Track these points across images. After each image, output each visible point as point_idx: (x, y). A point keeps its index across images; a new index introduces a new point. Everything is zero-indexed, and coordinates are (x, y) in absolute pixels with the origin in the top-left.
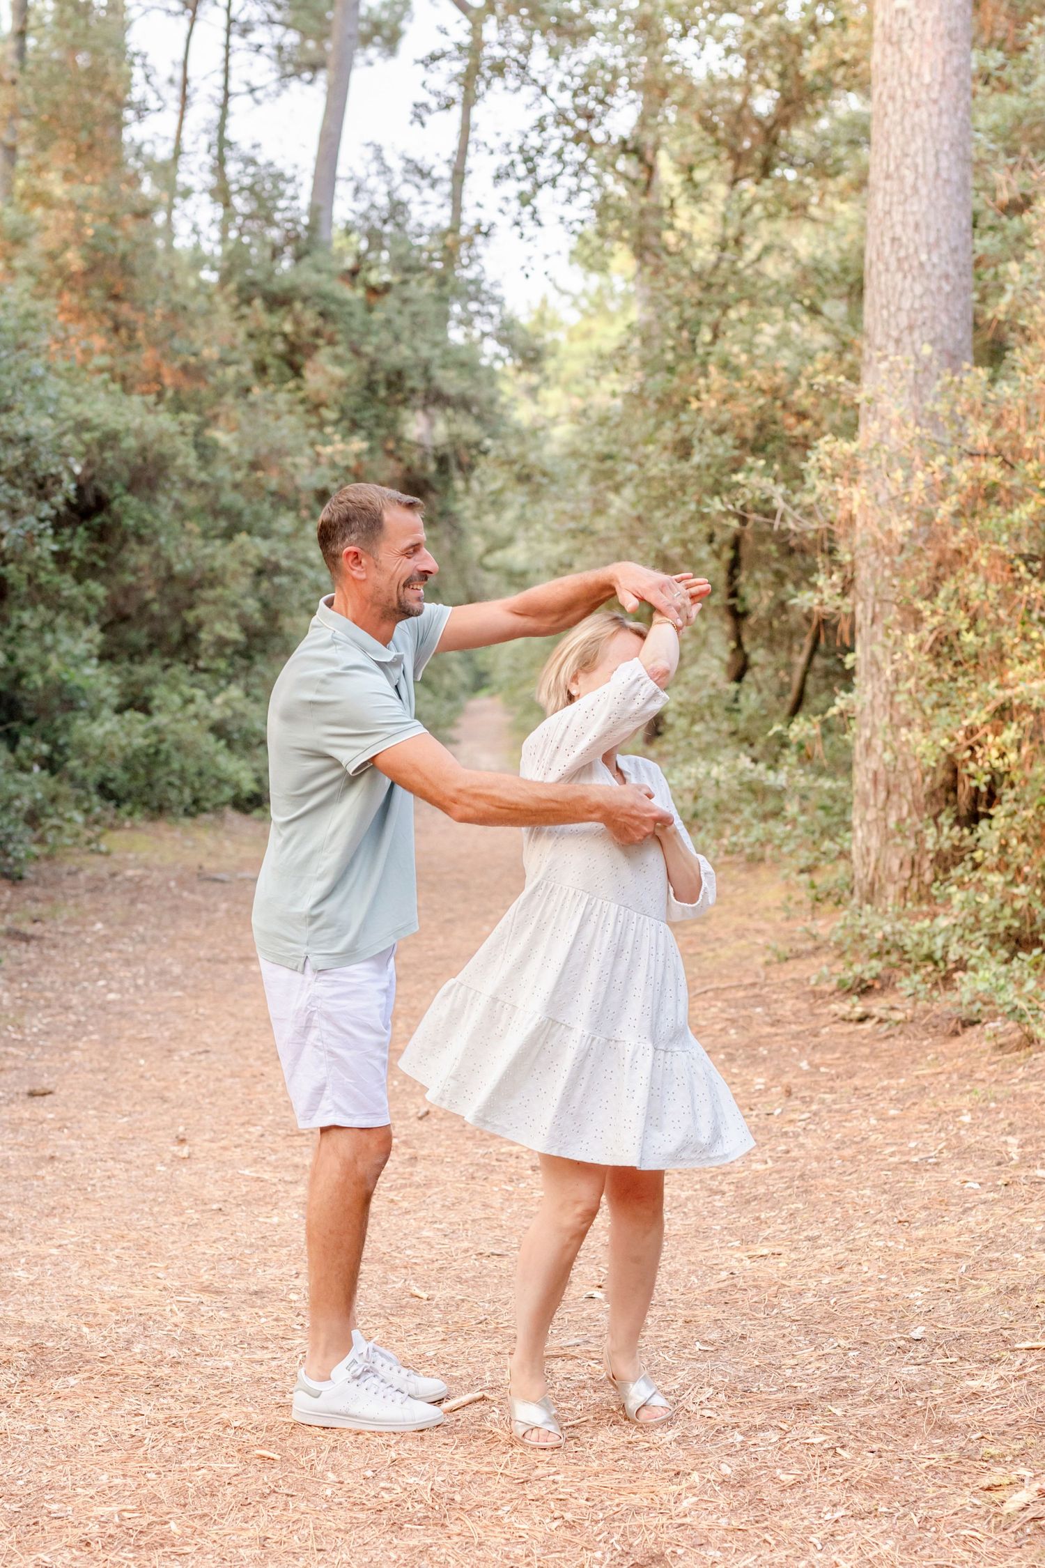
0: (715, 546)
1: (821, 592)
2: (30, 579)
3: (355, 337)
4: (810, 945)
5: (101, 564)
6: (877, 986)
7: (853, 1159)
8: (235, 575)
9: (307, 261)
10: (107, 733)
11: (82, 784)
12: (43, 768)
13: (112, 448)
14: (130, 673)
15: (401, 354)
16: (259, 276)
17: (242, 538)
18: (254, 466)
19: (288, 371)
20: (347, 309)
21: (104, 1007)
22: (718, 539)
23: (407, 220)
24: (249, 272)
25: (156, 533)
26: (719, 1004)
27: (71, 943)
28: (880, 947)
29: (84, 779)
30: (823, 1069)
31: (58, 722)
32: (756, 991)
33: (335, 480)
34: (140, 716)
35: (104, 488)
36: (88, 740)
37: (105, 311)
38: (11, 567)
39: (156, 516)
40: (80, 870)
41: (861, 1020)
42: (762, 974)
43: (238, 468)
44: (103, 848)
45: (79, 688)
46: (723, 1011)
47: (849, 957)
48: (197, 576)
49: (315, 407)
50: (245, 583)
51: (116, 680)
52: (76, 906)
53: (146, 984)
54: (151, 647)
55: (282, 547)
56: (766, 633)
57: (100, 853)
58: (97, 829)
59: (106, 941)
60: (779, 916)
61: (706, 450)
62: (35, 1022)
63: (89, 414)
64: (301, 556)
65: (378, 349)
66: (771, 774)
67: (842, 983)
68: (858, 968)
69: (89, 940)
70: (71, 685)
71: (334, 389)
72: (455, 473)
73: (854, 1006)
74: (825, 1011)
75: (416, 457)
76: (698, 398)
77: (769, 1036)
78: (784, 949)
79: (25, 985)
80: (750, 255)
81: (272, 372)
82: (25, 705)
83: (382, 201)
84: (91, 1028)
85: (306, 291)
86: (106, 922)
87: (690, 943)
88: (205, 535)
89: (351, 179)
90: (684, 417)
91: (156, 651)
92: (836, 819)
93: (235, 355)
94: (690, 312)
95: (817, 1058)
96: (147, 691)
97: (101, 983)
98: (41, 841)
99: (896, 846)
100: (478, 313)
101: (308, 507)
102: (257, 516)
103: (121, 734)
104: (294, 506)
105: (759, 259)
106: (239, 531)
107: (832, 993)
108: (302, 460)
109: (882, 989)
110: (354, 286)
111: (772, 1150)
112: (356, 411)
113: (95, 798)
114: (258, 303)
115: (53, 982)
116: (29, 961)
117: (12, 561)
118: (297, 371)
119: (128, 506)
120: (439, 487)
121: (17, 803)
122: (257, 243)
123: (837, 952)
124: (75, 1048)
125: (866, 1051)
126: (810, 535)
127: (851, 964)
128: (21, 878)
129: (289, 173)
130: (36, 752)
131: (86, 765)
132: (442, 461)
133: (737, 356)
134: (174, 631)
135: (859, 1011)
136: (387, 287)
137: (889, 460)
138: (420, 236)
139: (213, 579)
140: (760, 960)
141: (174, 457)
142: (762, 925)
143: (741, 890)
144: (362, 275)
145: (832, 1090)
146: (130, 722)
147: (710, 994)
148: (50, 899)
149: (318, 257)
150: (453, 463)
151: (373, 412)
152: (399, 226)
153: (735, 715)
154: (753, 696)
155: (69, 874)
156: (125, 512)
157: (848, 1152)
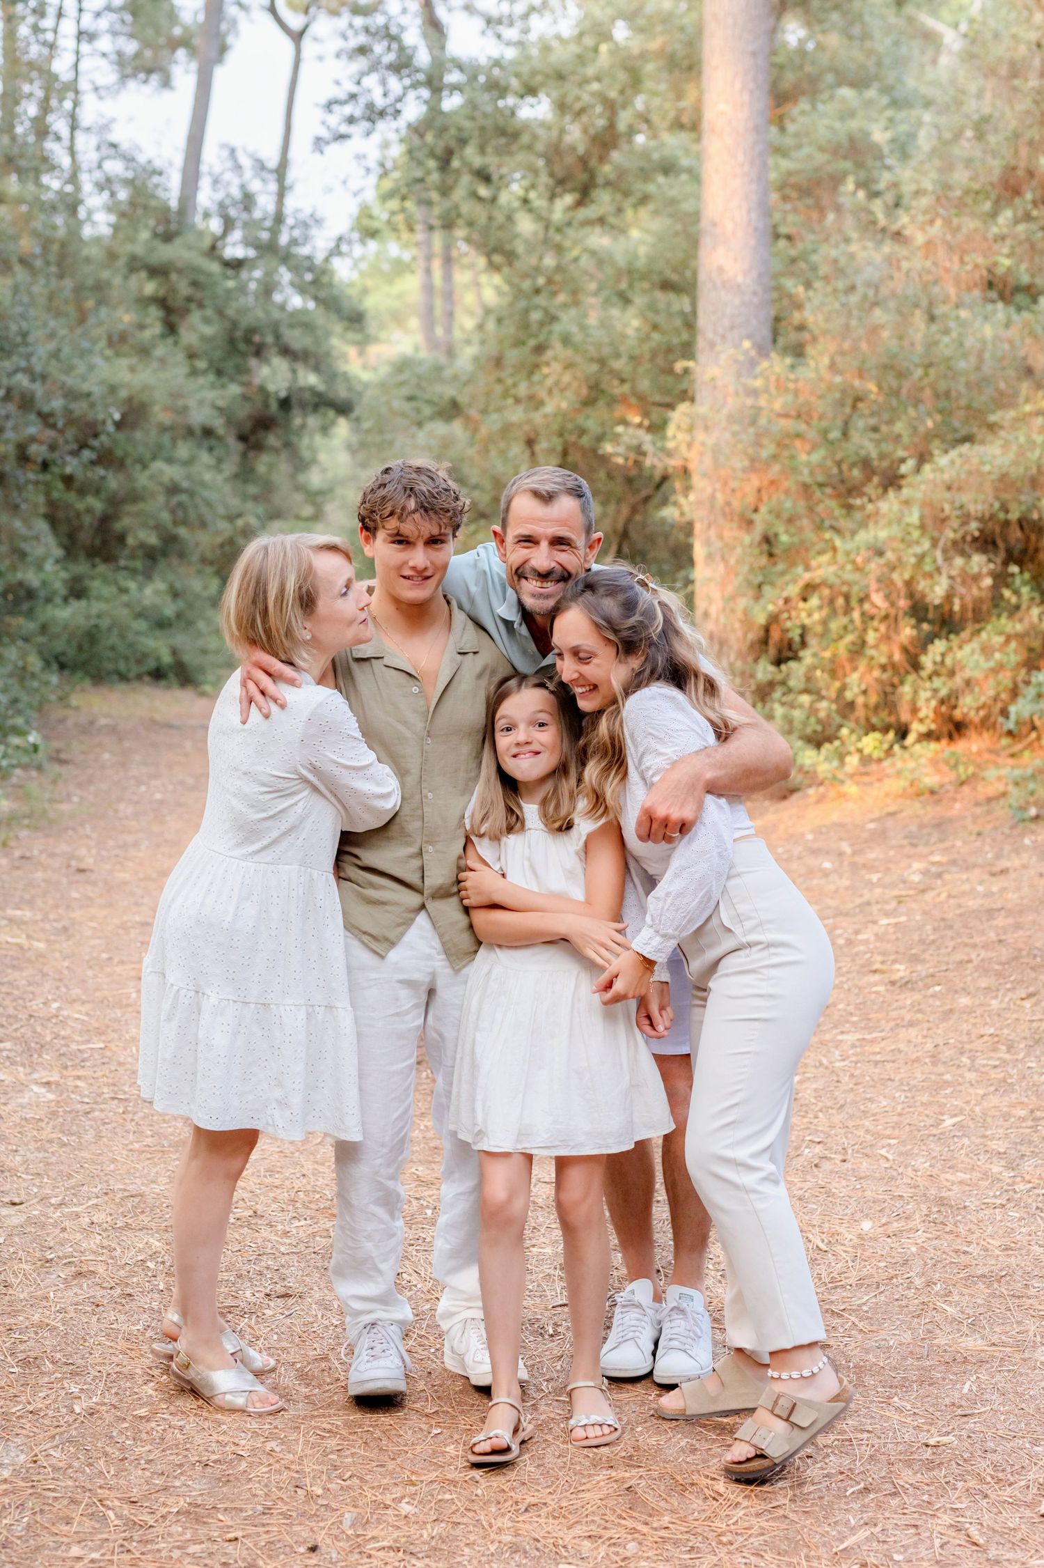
3: (219, 302)
8: (152, 494)
9: (178, 241)
14: (75, 571)
15: (257, 315)
16: (143, 253)
17: (153, 464)
19: (169, 332)
20: (211, 278)
24: (134, 250)
33: (214, 417)
34: (84, 602)
44: (73, 703)
49: (190, 357)
50: (160, 499)
51: (66, 575)
52: (80, 743)
55: (182, 471)
57: (72, 708)
71: (204, 343)
72: (294, 412)
83: (236, 192)
85: (180, 265)
89: (211, 173)
96: (84, 584)
108: (193, 404)
110: (212, 260)
112: (223, 359)
113: (54, 669)
114: (141, 273)
118: (174, 330)
120: (281, 422)
129: (160, 168)
132: (284, 402)
136: (241, 262)
138: (260, 220)
144: (218, 251)
149: (190, 237)
150: (292, 404)
151: (233, 362)
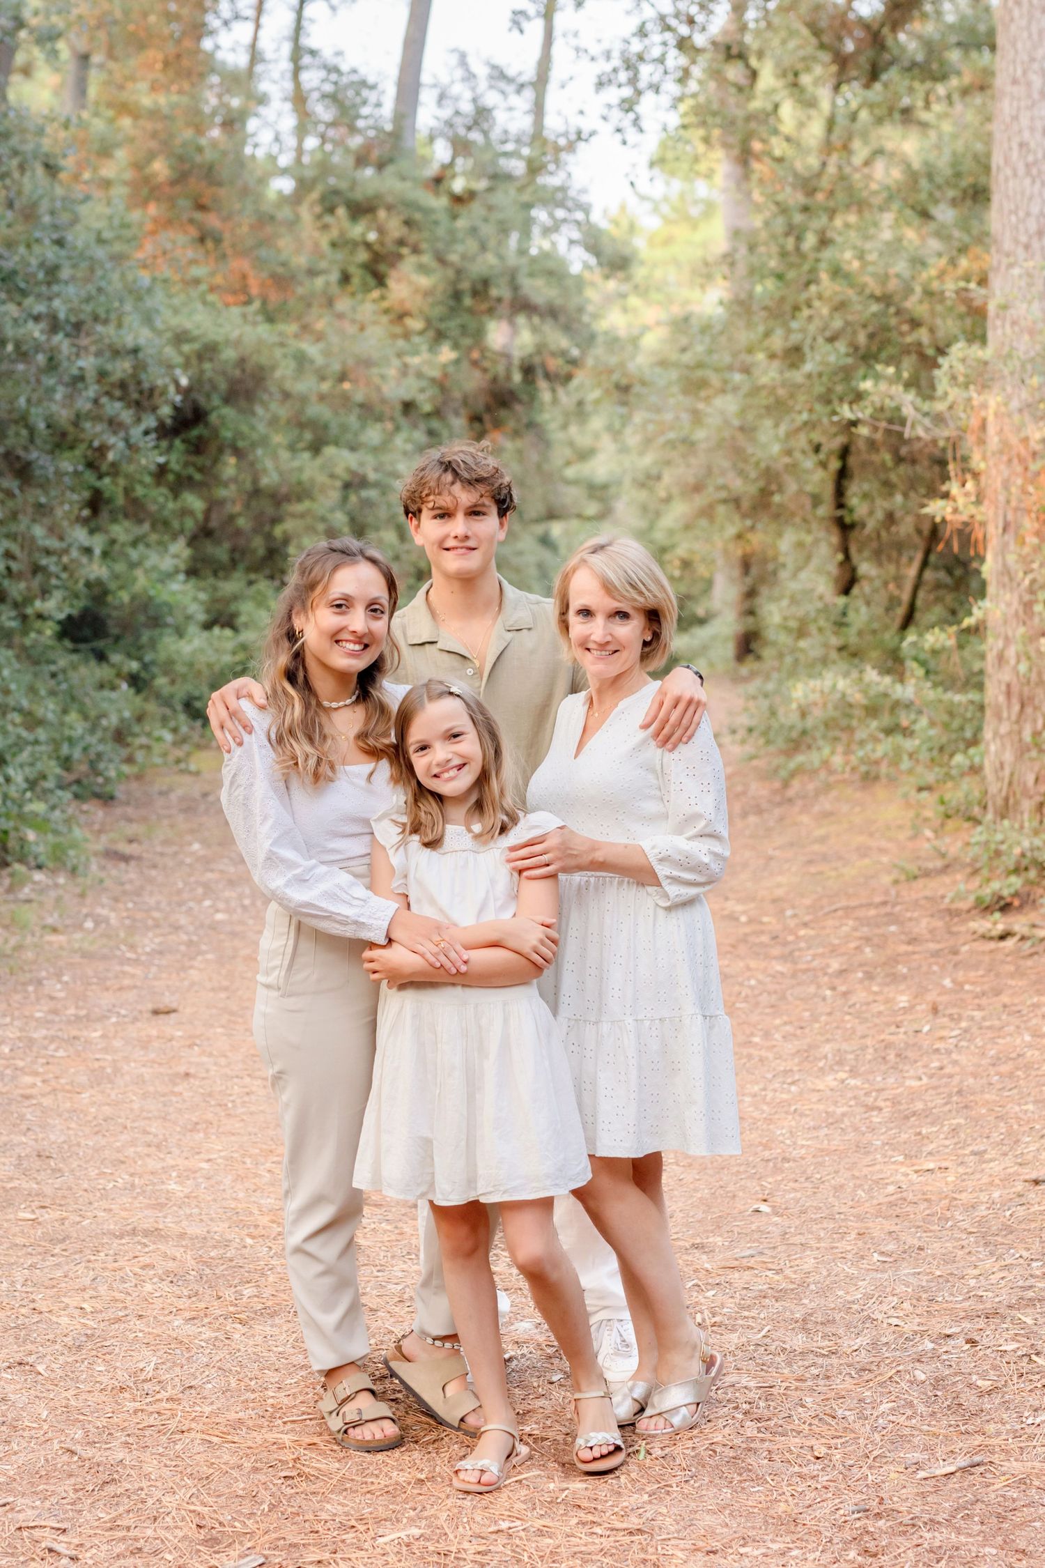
0: (822, 456)
1: (954, 500)
2: (127, 491)
3: (440, 246)
4: (939, 864)
5: (198, 477)
6: (1016, 903)
7: (1011, 1075)
8: (323, 490)
9: (390, 169)
10: (194, 652)
11: (167, 702)
12: (130, 685)
13: (211, 360)
14: (215, 589)
15: (487, 263)
16: (343, 185)
17: (329, 451)
18: (342, 377)
19: (371, 281)
20: (434, 217)
21: (214, 927)
22: (825, 449)
23: (492, 127)
24: (332, 181)
25: (254, 445)
26: (851, 923)
27: (171, 863)
28: (1018, 863)
29: (172, 696)
30: (967, 987)
31: (144, 639)
32: (888, 909)
33: (422, 390)
34: (228, 632)
35: (202, 401)
36: (175, 657)
37: (191, 221)
38: (107, 480)
39: (253, 428)
40: (171, 790)
41: (1002, 937)
42: (893, 892)
43: (323, 378)
44: (193, 767)
45: (167, 604)
46: (855, 929)
47: (985, 872)
48: (284, 490)
49: (401, 316)
50: (335, 495)
51: (203, 596)
52: (172, 826)
53: (253, 904)
54: (234, 563)
55: (370, 460)
56: (874, 545)
57: (190, 773)
58: (186, 747)
59: (207, 862)
60: (902, 836)
61: (818, 358)
62: (146, 941)
63: (188, 325)
64: (389, 468)
65: (464, 257)
66: (898, 687)
67: (979, 901)
68: (995, 885)
69: (188, 860)
70: (158, 601)
71: (419, 299)
72: (542, 384)
73: (995, 923)
74: (963, 929)
75: (500, 369)
76: (809, 306)
77: (907, 954)
78: (912, 868)
79: (130, 905)
80: (857, 160)
81: (356, 281)
82: (110, 623)
83: (467, 107)
84: (204, 947)
85: (390, 199)
86: (204, 842)
87: (810, 862)
88: (292, 448)
89: (435, 86)
90: (794, 325)
91: (241, 567)
92: (954, 736)
93: (323, 265)
94: (798, 218)
95: (960, 975)
96: (233, 607)
97: (207, 903)
98: (130, 760)
99: (1032, 760)
100: (564, 221)
101: (392, 419)
102: (344, 428)
103: (210, 652)
104: (379, 418)
105: (867, 163)
106: (327, 443)
107: (969, 911)
108: (392, 372)
109: (1021, 907)
110: (437, 194)
111: (925, 1066)
112: (441, 320)
113: (182, 717)
114: (341, 211)
115: (158, 903)
116: (131, 881)
117: (108, 474)
118: (380, 280)
119: (225, 417)
120: (525, 397)
121: (104, 722)
122: (340, 151)
123: (969, 870)
124: (191, 967)
125: (1012, 968)
126: (941, 443)
127: (989, 880)
128: (112, 798)
129: (371, 80)
130: (125, 669)
131: (173, 682)
132: (528, 371)
133: (849, 263)
134: (258, 545)
135: (1000, 928)
136: (471, 195)
137: (1023, 366)
138: (504, 142)
139: (302, 492)
140: (886, 879)
141: (273, 368)
142: (883, 844)
143: (857, 809)
144: (445, 184)
145: (980, 1008)
146: (219, 638)
147: (840, 913)
148: (144, 820)
149: (403, 165)
150: (539, 373)
151: (458, 321)
152: (486, 133)
153: (845, 629)
154: (863, 609)
155: (161, 793)
156: (223, 424)
157: (1004, 1068)
